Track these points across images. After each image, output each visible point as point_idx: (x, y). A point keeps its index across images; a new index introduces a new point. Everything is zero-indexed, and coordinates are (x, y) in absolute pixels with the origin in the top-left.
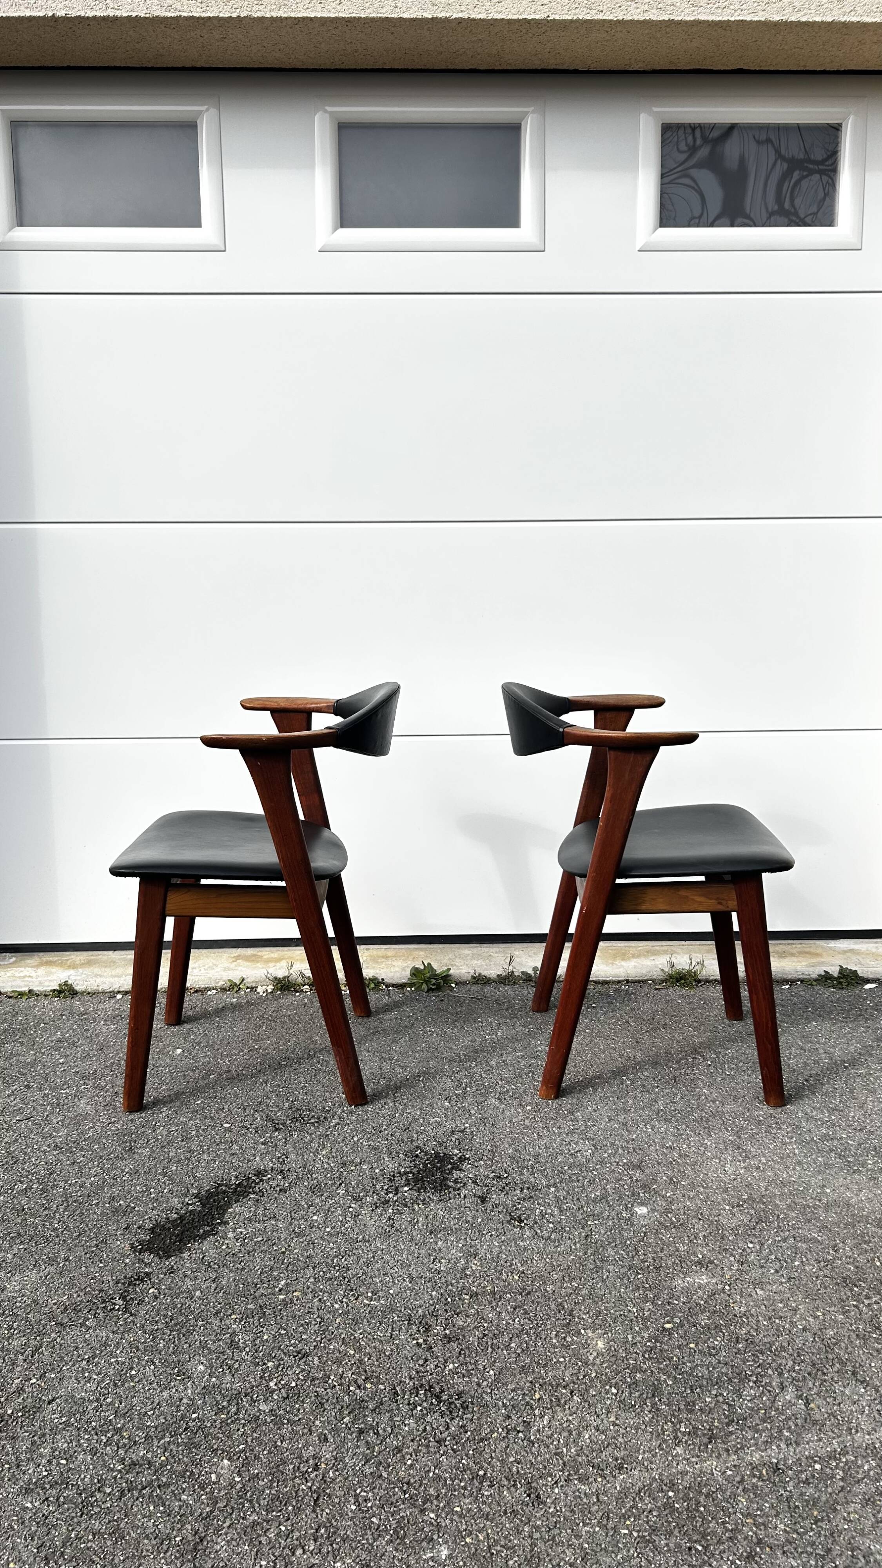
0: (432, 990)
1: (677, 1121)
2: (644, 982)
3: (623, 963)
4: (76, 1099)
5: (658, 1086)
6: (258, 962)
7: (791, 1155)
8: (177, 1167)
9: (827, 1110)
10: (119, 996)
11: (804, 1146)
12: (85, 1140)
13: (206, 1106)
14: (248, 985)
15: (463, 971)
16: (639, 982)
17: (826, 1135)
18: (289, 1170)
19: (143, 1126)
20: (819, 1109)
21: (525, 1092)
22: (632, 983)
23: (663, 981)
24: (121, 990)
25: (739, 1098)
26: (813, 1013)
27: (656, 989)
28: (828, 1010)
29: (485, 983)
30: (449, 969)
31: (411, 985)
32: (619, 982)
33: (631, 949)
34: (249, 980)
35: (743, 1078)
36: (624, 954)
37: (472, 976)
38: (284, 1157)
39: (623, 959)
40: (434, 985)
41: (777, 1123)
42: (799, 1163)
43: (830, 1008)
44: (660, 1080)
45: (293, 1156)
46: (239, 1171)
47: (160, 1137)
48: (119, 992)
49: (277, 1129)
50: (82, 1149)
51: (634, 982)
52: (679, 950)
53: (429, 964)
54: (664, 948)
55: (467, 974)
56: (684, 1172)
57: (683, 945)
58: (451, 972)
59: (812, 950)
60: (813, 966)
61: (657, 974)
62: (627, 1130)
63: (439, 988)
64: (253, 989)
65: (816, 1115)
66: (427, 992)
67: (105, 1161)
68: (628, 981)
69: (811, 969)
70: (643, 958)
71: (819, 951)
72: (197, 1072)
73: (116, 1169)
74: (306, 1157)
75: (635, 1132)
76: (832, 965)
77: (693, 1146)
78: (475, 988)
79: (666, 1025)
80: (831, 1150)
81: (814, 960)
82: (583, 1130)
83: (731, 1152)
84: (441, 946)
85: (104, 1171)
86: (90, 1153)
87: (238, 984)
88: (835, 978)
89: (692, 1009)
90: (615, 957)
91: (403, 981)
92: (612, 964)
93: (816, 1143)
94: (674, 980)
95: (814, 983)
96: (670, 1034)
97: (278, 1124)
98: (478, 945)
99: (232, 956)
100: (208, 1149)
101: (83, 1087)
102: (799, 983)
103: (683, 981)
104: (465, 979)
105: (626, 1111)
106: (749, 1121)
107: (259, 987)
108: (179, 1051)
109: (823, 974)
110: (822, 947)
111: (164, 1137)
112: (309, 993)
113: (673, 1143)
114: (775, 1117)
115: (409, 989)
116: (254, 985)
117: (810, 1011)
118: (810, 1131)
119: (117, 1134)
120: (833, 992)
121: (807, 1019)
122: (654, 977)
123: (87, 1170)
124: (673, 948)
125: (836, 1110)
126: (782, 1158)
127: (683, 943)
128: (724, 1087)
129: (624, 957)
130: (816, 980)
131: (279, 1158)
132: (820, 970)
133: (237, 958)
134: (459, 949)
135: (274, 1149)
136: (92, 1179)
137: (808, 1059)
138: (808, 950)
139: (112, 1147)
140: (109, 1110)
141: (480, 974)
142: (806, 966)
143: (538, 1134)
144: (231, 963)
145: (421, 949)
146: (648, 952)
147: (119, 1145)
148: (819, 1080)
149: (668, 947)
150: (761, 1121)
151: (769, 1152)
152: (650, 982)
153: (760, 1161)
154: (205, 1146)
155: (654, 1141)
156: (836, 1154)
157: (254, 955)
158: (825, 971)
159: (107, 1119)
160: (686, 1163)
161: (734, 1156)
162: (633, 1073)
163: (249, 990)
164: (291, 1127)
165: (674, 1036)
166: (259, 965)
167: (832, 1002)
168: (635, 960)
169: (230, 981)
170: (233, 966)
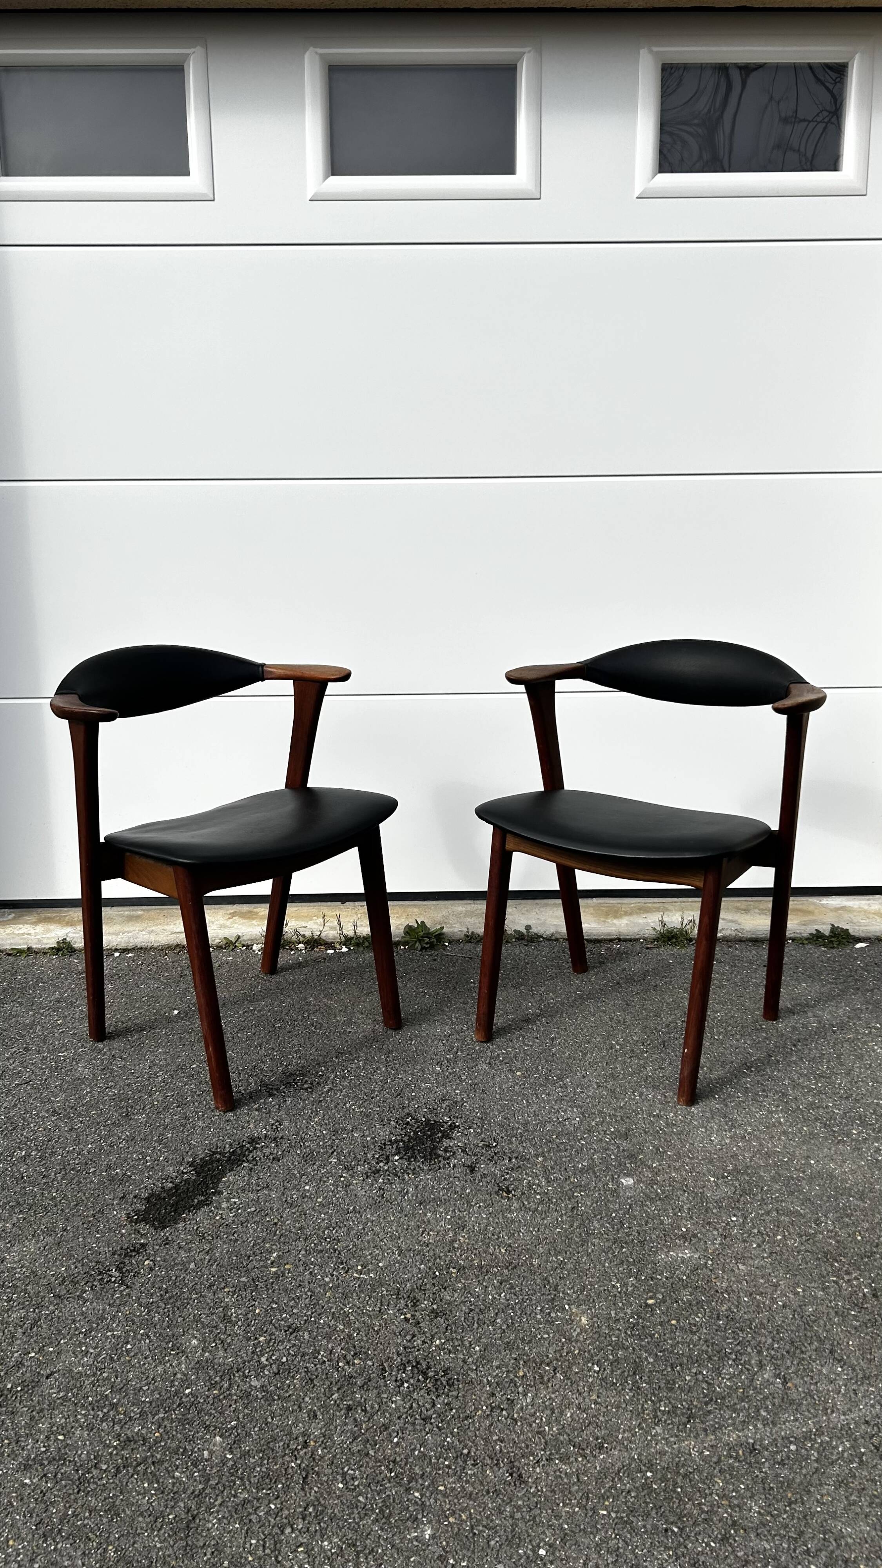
0: (426, 949)
1: (665, 1088)
2: (636, 940)
3: (615, 921)
4: (74, 1063)
5: (647, 1052)
6: (254, 919)
7: (777, 1124)
8: (172, 1134)
9: (815, 1078)
10: (117, 954)
11: (790, 1115)
12: (83, 1105)
13: (201, 1070)
14: (244, 943)
15: (456, 930)
16: (630, 940)
17: (813, 1103)
18: (282, 1138)
19: (140, 1091)
20: (806, 1075)
21: (515, 1057)
22: (623, 941)
23: (654, 940)
24: (119, 947)
25: (727, 1064)
26: (803, 974)
27: (647, 948)
28: (818, 971)
29: (478, 941)
30: (443, 928)
31: (405, 943)
32: (611, 940)
33: (624, 906)
34: (245, 938)
35: (731, 1043)
36: (616, 912)
37: (465, 935)
38: (277, 1124)
39: (615, 917)
40: (427, 943)
41: (764, 1091)
42: (785, 1133)
43: (820, 968)
44: (649, 1044)
45: (286, 1123)
46: (233, 1138)
47: (156, 1103)
48: (116, 950)
49: (271, 1095)
50: (80, 1115)
51: (625, 940)
52: (670, 907)
53: (423, 922)
54: (658, 905)
55: (460, 933)
56: (670, 1141)
57: (675, 902)
58: (445, 930)
59: (804, 907)
60: (804, 925)
61: (649, 933)
62: (616, 1098)
63: (432, 946)
64: (249, 947)
65: (803, 1083)
66: (421, 950)
67: (102, 1128)
68: (619, 940)
69: (803, 928)
70: (635, 916)
71: (811, 908)
72: (192, 1034)
73: (112, 1136)
74: (298, 1124)
75: (623, 1099)
76: (824, 924)
77: (680, 1115)
78: (468, 946)
79: (656, 986)
80: (817, 1119)
81: (806, 918)
82: (572, 1097)
83: (717, 1121)
84: (435, 902)
85: (101, 1138)
86: (88, 1119)
87: (234, 942)
88: (826, 936)
89: (683, 969)
90: (607, 915)
92: (604, 922)
93: (802, 1111)
94: (666, 939)
95: (806, 942)
96: (660, 996)
97: (272, 1089)
98: (471, 902)
99: (228, 912)
100: (203, 1115)
101: (81, 1050)
102: (790, 941)
103: (674, 940)
104: (457, 937)
105: (613, 1076)
106: (736, 1088)
107: (255, 945)
108: (176, 1012)
109: (814, 932)
110: (814, 904)
111: (160, 1102)
112: (303, 951)
113: (660, 1111)
114: (762, 1084)
115: (402, 947)
116: (249, 942)
117: (800, 972)
118: (796, 1099)
119: (114, 1099)
120: (824, 951)
121: (797, 980)
122: (646, 936)
123: (85, 1137)
124: (666, 906)
125: (823, 1077)
126: (767, 1127)
127: (676, 899)
128: (713, 1052)
129: (617, 914)
130: (807, 939)
131: (273, 1125)
132: (811, 929)
133: (233, 915)
134: (452, 906)
135: (268, 1115)
136: (90, 1146)
137: (796, 1023)
138: (800, 907)
139: (109, 1113)
140: (106, 1074)
141: (473, 933)
142: (798, 924)
143: (527, 1101)
144: (227, 920)
145: (415, 906)
146: (640, 909)
147: (116, 1111)
148: (807, 1045)
149: (661, 905)
150: (748, 1088)
151: (755, 1121)
152: (642, 940)
153: (746, 1130)
154: (199, 1112)
155: (641, 1109)
156: (821, 1123)
157: (250, 912)
158: (816, 930)
159: (104, 1084)
160: (673, 1132)
161: (720, 1125)
162: (622, 1037)
163: (244, 948)
164: (284, 1093)
165: (664, 999)
166: (254, 922)
167: (822, 962)
168: (627, 918)
169: (225, 938)
170: (228, 923)
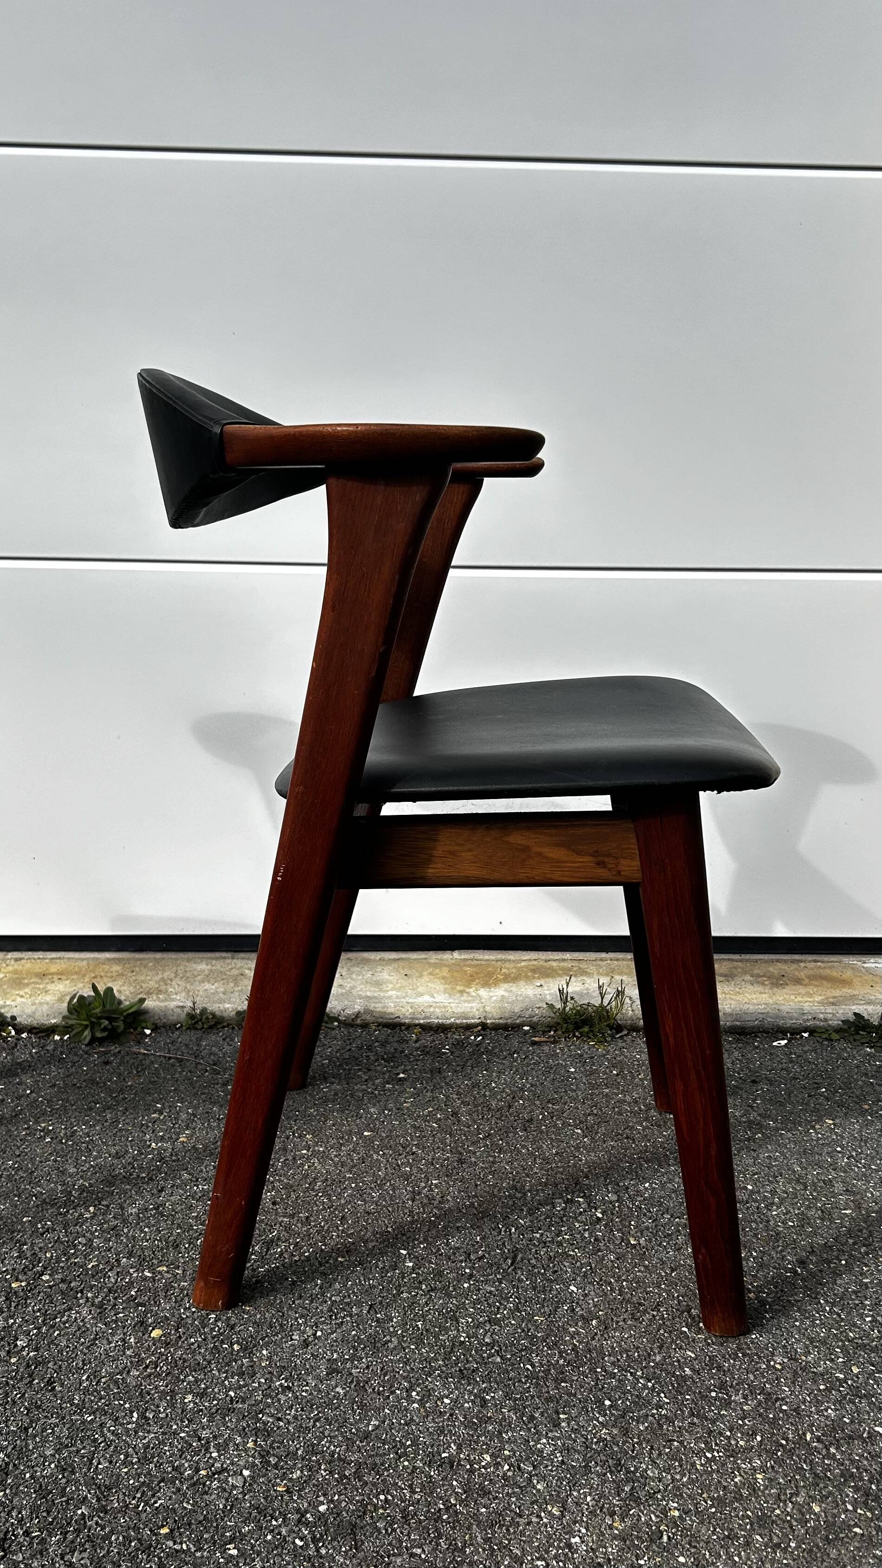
0: (101, 1041)
1: (487, 1379)
2: (516, 1027)
3: (483, 992)
5: (471, 1276)
7: (745, 1492)
9: (843, 1348)
11: (780, 1462)
15: (172, 1004)
16: (505, 1027)
17: (836, 1426)
20: (824, 1342)
21: (168, 1287)
22: (491, 1029)
23: (550, 1027)
25: (645, 1312)
26: (828, 1099)
27: (534, 1043)
28: (858, 1092)
29: (211, 1027)
30: (142, 1001)
31: (63, 1029)
32: (468, 1027)
33: (507, 965)
35: (662, 1255)
36: (490, 975)
37: (186, 1014)
39: (486, 984)
40: (105, 1030)
41: (722, 1386)
42: (763, 1522)
43: (861, 1087)
44: (480, 1258)
51: (496, 1028)
52: (592, 969)
53: (109, 990)
54: (568, 965)
55: (178, 1010)
56: (462, 1550)
57: (601, 960)
58: (149, 1005)
59: (835, 974)
60: (833, 1004)
61: (540, 1013)
62: (362, 1406)
63: (113, 1036)
65: (816, 1364)
66: (90, 1044)
68: (484, 1026)
69: (830, 1009)
70: (522, 983)
71: (848, 974)
75: (379, 1410)
76: (869, 1003)
77: (506, 1459)
78: (193, 1035)
79: (530, 1120)
80: (847, 1476)
81: (837, 993)
82: (258, 1403)
83: (596, 1481)
84: (158, 955)
88: (873, 1027)
89: (592, 1087)
90: (470, 980)
91: (53, 1021)
92: (461, 992)
93: (811, 1451)
94: (571, 1027)
95: (835, 1036)
96: (534, 1142)
98: (229, 955)
102: (806, 1035)
103: (586, 1029)
104: (173, 1018)
105: (375, 1344)
106: (657, 1378)
109: (852, 1018)
110: (854, 968)
113: (459, 1448)
114: (720, 1368)
115: (57, 1038)
117: (822, 1094)
118: (797, 1410)
120: (869, 1054)
121: (816, 1110)
122: (535, 1019)
124: (583, 965)
125: (863, 1347)
126: (720, 1502)
127: (603, 955)
128: (619, 1279)
129: (489, 979)
130: (838, 1030)
132: (847, 1011)
134: (189, 960)
137: (809, 1208)
138: (828, 972)
141: (204, 1010)
142: (821, 1003)
143: (143, 1416)
146: (534, 971)
148: (829, 1262)
149: (575, 964)
150: (684, 1378)
151: (691, 1481)
152: (526, 1028)
153: (665, 1511)
155: (415, 1443)
156: (856, 1489)
158: (855, 1014)
160: (476, 1516)
161: (602, 1496)
162: (425, 1240)
165: (539, 1148)
167: (866, 1075)
168: (506, 986)
